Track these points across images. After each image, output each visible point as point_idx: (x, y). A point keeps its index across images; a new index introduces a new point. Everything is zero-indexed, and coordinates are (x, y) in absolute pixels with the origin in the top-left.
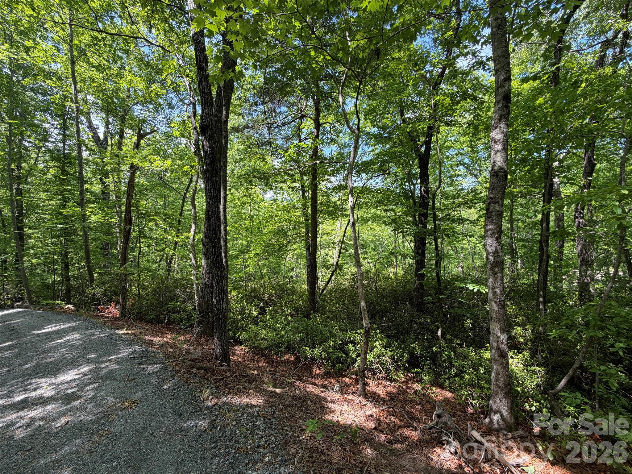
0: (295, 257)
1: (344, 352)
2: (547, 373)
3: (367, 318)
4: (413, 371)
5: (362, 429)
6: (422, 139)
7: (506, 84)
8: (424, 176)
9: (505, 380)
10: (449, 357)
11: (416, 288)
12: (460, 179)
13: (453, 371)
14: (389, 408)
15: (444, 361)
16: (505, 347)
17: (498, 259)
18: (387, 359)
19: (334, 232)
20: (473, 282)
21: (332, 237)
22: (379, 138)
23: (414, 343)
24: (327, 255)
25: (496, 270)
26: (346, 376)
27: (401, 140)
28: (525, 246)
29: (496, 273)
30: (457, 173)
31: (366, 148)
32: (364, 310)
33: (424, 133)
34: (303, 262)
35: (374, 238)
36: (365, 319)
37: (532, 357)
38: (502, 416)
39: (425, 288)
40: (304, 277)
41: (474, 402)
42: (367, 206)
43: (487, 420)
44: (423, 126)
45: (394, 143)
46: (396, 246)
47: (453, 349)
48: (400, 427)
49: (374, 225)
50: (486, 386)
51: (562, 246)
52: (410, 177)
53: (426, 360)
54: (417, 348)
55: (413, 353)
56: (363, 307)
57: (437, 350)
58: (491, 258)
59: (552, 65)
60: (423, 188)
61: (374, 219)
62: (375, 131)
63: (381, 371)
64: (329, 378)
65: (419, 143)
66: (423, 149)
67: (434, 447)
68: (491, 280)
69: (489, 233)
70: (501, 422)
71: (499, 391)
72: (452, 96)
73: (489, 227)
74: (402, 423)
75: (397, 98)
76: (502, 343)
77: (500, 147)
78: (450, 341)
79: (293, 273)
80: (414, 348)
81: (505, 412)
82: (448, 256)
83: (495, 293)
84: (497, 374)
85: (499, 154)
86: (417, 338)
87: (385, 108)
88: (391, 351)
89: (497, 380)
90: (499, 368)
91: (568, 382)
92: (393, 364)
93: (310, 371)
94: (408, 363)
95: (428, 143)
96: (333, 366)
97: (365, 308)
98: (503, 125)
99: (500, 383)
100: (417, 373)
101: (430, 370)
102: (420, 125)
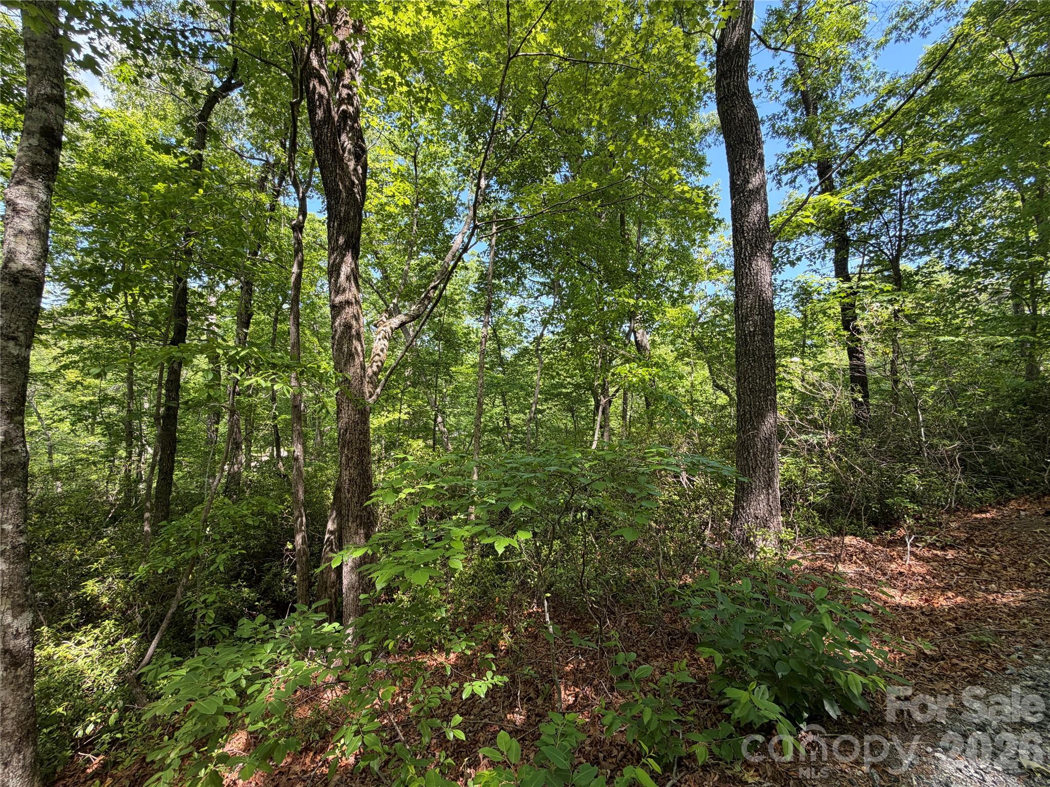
98: (39, 184)
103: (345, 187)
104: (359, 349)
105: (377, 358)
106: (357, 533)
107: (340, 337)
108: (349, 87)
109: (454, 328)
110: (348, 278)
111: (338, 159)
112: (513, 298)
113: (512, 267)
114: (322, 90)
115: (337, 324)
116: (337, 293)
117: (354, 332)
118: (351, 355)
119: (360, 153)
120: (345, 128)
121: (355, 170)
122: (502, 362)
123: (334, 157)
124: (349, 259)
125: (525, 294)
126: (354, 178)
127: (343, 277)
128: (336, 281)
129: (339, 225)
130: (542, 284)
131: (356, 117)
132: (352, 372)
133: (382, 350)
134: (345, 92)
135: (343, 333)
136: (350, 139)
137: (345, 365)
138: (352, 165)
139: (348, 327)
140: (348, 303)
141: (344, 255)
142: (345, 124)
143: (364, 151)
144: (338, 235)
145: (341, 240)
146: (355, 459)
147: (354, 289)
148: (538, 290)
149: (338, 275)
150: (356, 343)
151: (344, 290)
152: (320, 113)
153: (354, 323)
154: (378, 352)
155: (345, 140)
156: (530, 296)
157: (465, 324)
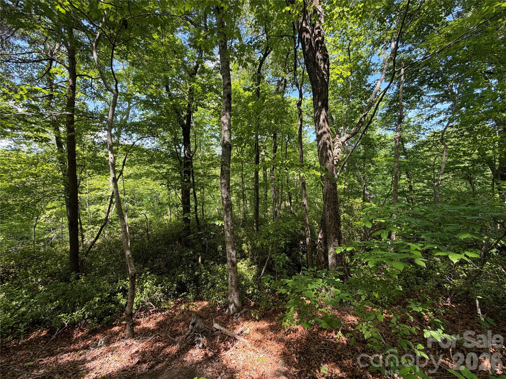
0: (54, 216)
1: (114, 302)
2: (258, 267)
3: (133, 265)
4: (181, 295)
5: (124, 370)
6: (185, 113)
7: (229, 87)
8: (187, 142)
9: (236, 280)
10: (206, 276)
11: (183, 230)
12: (214, 147)
13: (209, 285)
14: (156, 336)
15: (203, 280)
16: (234, 259)
17: (228, 202)
18: (158, 295)
19: (106, 187)
20: (218, 220)
21: (104, 193)
22: (147, 104)
23: (181, 273)
24: (98, 210)
25: (228, 209)
26: (115, 325)
27: (167, 110)
28: (249, 193)
29: (228, 212)
30: (211, 143)
31: (136, 111)
32: (130, 258)
33: (185, 109)
34: (65, 220)
35: (149, 192)
36: (130, 266)
37: (252, 260)
38: (235, 304)
39: (191, 228)
40: (67, 237)
41: (220, 302)
42: (139, 163)
43: (227, 311)
44: (184, 103)
45: (162, 112)
46: (169, 198)
47: (208, 269)
48: (164, 347)
49: (149, 180)
50: (226, 288)
51: (267, 192)
52: (176, 141)
53: (191, 283)
54: (183, 276)
55: (181, 281)
56: (128, 256)
57: (198, 273)
58: (225, 202)
59: (256, 85)
60: (186, 152)
61: (147, 174)
62: (144, 97)
63: (152, 306)
64: (94, 335)
65: (183, 116)
66: (185, 122)
67: (189, 350)
68: (225, 217)
69: (223, 185)
70: (234, 308)
71: (233, 288)
72: (203, 86)
73: (223, 181)
74: (166, 344)
75: (162, 74)
76: (233, 257)
77: (226, 128)
78: (207, 263)
79: (53, 235)
80: (181, 277)
81: (236, 301)
82: (209, 202)
83: (228, 225)
84: (231, 278)
85: (226, 132)
86: (184, 269)
87: (153, 80)
88: (161, 286)
89: (231, 282)
90: (232, 273)
91: (266, 269)
92: (164, 296)
93: (69, 338)
94: (177, 291)
95: (189, 117)
96: (100, 320)
97: (130, 256)
98: (228, 114)
99: (233, 284)
100: (183, 296)
101: (194, 290)
102: (181, 102)
103: (320, 78)
104: (331, 154)
105: (336, 158)
106: (334, 241)
107: (322, 150)
108: (319, 28)
109: (371, 137)
110: (324, 121)
111: (316, 65)
112: (413, 111)
113: (414, 91)
114: (308, 36)
115: (320, 144)
116: (319, 129)
117: (328, 146)
118: (327, 158)
119: (326, 59)
120: (318, 49)
121: (324, 67)
122: (405, 153)
123: (314, 65)
124: (324, 112)
125: (422, 106)
126: (323, 72)
127: (321, 121)
128: (318, 124)
129: (318, 97)
130: (436, 96)
131: (322, 42)
132: (328, 165)
133: (338, 154)
134: (316, 32)
135: (323, 147)
136: (320, 53)
137: (325, 162)
138: (322, 65)
139: (325, 144)
140: (325, 133)
141: (322, 111)
142: (318, 46)
143: (327, 56)
144: (318, 102)
145: (320, 104)
146: (332, 206)
147: (327, 126)
148: (433, 101)
149: (319, 120)
150: (329, 151)
151: (322, 127)
152: (307, 47)
153: (328, 142)
154: (336, 155)
155: (319, 55)
156: (425, 107)
157: (377, 133)
